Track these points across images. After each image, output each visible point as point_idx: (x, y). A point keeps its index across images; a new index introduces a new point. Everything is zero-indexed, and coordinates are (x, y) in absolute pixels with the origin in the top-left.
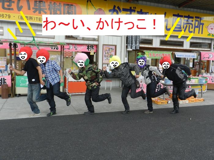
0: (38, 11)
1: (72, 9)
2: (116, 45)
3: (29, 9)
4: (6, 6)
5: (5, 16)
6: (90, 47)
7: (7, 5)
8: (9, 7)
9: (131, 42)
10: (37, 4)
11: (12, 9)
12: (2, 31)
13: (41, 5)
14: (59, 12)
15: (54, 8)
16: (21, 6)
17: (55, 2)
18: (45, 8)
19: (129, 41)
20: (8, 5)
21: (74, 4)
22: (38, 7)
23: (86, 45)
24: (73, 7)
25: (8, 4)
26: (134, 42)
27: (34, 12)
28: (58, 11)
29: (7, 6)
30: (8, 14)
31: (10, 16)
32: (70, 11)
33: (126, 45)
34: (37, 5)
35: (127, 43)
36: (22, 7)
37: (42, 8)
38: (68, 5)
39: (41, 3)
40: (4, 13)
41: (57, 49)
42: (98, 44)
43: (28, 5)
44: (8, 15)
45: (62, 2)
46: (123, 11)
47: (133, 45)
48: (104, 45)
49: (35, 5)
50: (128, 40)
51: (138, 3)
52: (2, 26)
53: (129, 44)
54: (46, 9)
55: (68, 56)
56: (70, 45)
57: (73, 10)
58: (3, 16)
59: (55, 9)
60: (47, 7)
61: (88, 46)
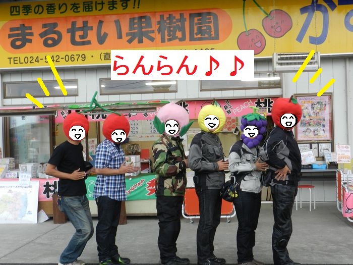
0: (137, 38)
1: (210, 22)
2: (332, 93)
3: (120, 37)
4: (77, 39)
5: (76, 57)
6: (262, 105)
7: (79, 36)
8: (83, 38)
10: (134, 24)
11: (89, 43)
12: (75, 87)
13: (143, 25)
14: (181, 32)
15: (170, 27)
16: (105, 33)
17: (171, 13)
18: (150, 29)
20: (82, 35)
21: (212, 11)
22: (136, 31)
24: (212, 17)
25: (81, 33)
27: (130, 41)
28: (178, 32)
29: (80, 39)
30: (81, 53)
31: (85, 57)
32: (204, 26)
34: (136, 26)
36: (106, 35)
37: (145, 31)
38: (199, 14)
39: (143, 20)
40: (75, 53)
43: (117, 29)
44: (81, 56)
45: (186, 10)
46: (339, 4)
48: (296, 95)
49: (131, 27)
52: (76, 78)
54: (153, 32)
55: (228, 129)
57: (212, 25)
58: (73, 59)
59: (172, 29)
60: (155, 27)
61: (258, 103)
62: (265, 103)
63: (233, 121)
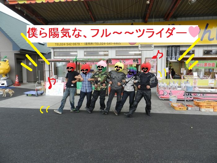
2: (157, 58)
6: (135, 61)
9: (170, 54)
12: (76, 53)
19: (169, 54)
23: (132, 59)
26: (174, 54)
31: (79, 44)
33: (166, 57)
35: (167, 56)
41: (111, 63)
42: (141, 58)
47: (173, 56)
48: (146, 58)
50: (168, 52)
51: (176, 20)
53: (169, 56)
56: (120, 60)
58: (75, 44)
61: (134, 60)
62: (136, 60)
63: (126, 65)
